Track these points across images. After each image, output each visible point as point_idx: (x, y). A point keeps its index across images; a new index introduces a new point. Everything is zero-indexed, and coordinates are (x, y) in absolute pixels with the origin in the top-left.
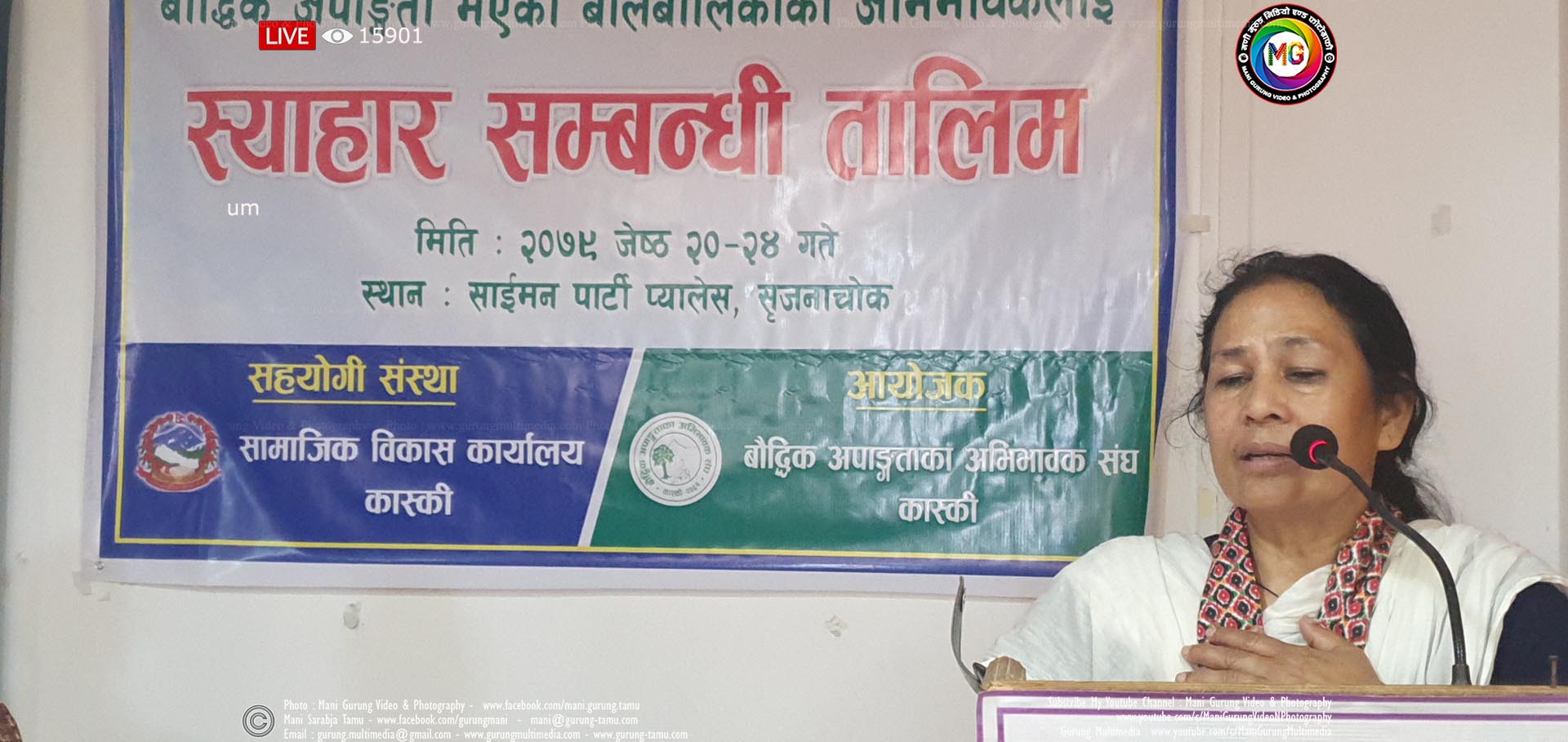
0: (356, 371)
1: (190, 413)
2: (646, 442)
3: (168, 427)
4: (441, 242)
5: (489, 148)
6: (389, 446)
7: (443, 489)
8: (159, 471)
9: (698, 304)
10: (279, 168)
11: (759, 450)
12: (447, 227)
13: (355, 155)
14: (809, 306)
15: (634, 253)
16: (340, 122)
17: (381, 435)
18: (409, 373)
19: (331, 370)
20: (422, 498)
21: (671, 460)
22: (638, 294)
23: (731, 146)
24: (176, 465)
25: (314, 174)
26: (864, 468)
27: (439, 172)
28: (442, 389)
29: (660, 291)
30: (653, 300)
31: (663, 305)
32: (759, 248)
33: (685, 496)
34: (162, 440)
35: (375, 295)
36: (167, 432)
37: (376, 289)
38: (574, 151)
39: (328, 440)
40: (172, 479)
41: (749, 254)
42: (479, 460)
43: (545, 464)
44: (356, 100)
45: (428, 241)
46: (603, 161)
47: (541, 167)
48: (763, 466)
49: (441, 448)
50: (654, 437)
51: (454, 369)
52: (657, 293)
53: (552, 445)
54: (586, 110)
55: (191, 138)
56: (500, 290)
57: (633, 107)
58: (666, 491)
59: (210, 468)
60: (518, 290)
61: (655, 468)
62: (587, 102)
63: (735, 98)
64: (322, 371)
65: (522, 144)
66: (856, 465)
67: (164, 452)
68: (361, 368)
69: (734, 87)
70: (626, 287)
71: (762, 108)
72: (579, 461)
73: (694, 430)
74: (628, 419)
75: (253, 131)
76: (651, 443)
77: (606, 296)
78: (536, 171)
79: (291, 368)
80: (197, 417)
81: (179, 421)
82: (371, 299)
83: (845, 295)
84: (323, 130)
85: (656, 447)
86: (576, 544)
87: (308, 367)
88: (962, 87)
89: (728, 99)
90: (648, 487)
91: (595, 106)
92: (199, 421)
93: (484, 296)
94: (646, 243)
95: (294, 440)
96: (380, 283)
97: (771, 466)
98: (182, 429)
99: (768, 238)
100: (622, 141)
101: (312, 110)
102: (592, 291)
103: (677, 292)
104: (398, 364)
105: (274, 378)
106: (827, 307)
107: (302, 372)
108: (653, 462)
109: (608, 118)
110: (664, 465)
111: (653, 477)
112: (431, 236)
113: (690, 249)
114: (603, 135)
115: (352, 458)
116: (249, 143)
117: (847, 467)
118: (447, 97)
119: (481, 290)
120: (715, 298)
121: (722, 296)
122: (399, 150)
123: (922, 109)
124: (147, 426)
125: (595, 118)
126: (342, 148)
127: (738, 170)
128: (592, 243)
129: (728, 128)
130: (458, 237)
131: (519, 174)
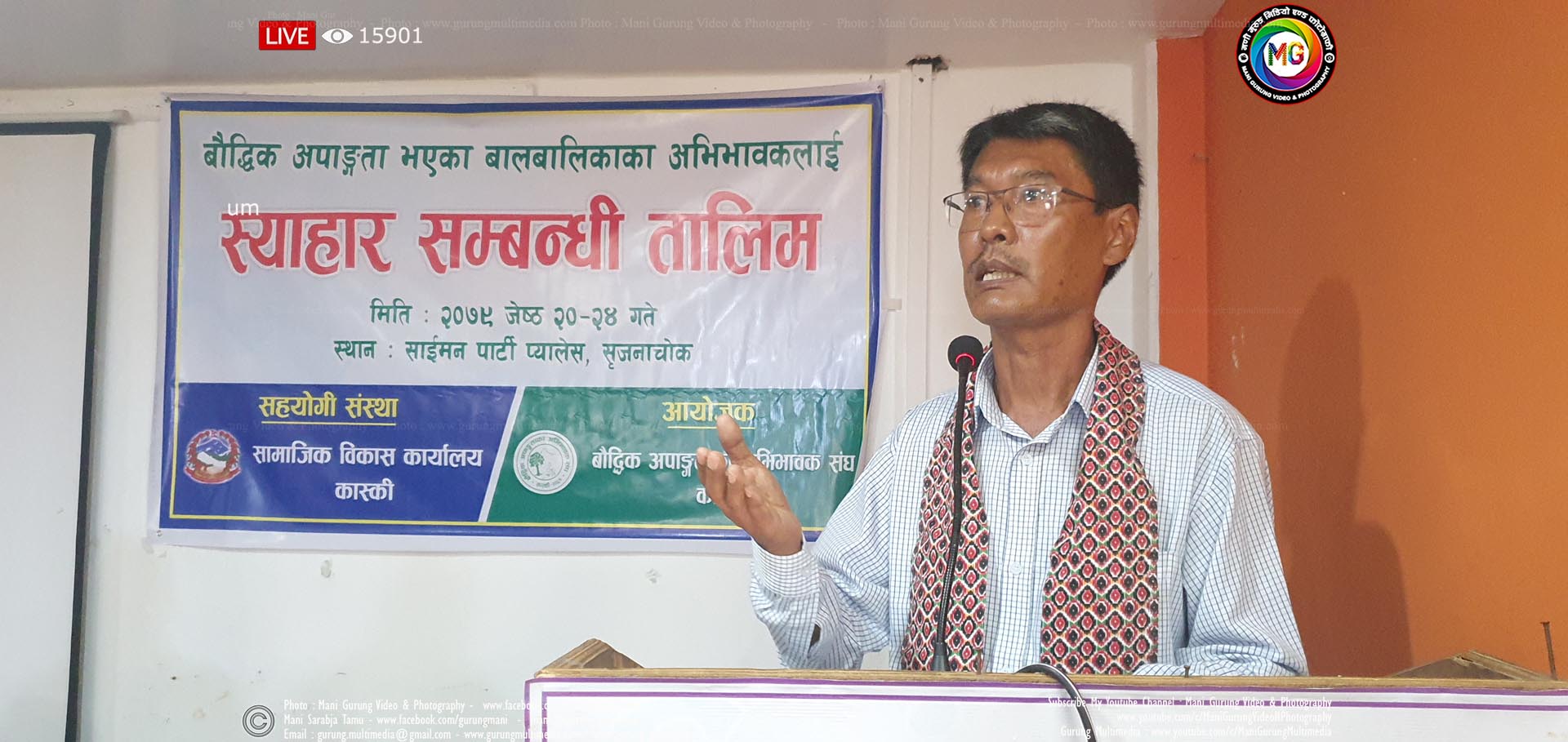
0: (330, 402)
1: (220, 431)
2: (525, 450)
3: (206, 440)
4: (387, 314)
5: (420, 251)
6: (351, 453)
7: (387, 482)
8: (200, 470)
9: (562, 357)
10: (280, 264)
11: (603, 456)
12: (392, 305)
13: (330, 257)
14: (637, 358)
15: (518, 322)
16: (321, 233)
17: (346, 446)
18: (364, 404)
19: (314, 401)
20: (373, 489)
21: (542, 463)
22: (520, 349)
23: (584, 250)
24: (211, 465)
25: (303, 269)
26: (673, 468)
27: (386, 267)
28: (387, 414)
29: (536, 348)
30: (531, 354)
31: (538, 357)
32: (603, 320)
33: (552, 487)
34: (203, 448)
35: (343, 350)
36: (206, 443)
37: (343, 346)
38: (477, 254)
39: (311, 449)
40: (209, 475)
41: (597, 323)
42: (412, 463)
43: (456, 466)
44: (332, 218)
45: (379, 314)
46: (497, 260)
47: (455, 264)
48: (605, 467)
49: (386, 455)
50: (530, 448)
51: (395, 401)
52: (533, 349)
53: (460, 453)
54: (486, 227)
55: (223, 244)
56: (426, 347)
57: (518, 223)
58: (539, 484)
59: (233, 468)
60: (439, 347)
61: (532, 469)
62: (486, 219)
63: (587, 218)
64: (307, 402)
65: (443, 248)
66: (668, 466)
67: (203, 457)
68: (334, 400)
69: (586, 209)
70: (513, 345)
71: (605, 225)
72: (479, 464)
73: (558, 442)
74: (514, 435)
75: (264, 240)
76: (529, 451)
77: (499, 351)
78: (452, 266)
79: (287, 400)
80: (225, 433)
81: (214, 435)
82: (340, 353)
83: (660, 351)
84: (310, 238)
85: (532, 454)
86: (477, 520)
87: (298, 399)
88: (739, 212)
89: (582, 218)
90: (526, 481)
91: (493, 223)
92: (227, 436)
93: (415, 351)
94: (527, 315)
95: (288, 448)
96: (347, 342)
97: (610, 467)
98: (214, 441)
99: (609, 312)
100: (510, 246)
101: (303, 225)
102: (490, 347)
103: (547, 348)
104: (358, 397)
105: (276, 407)
106: (649, 359)
107: (294, 403)
108: (530, 464)
109: (501, 231)
110: (537, 466)
111: (531, 476)
112: (381, 311)
113: (556, 319)
114: (497, 242)
115: (326, 461)
116: (261, 248)
117: (662, 467)
118: (392, 216)
119: (414, 347)
120: (574, 353)
121: (578, 350)
122: (360, 251)
123: (713, 228)
124: (193, 439)
125: (492, 231)
126: (323, 250)
127: (589, 266)
128: (490, 314)
129: (582, 238)
130: (399, 311)
131: (440, 268)
